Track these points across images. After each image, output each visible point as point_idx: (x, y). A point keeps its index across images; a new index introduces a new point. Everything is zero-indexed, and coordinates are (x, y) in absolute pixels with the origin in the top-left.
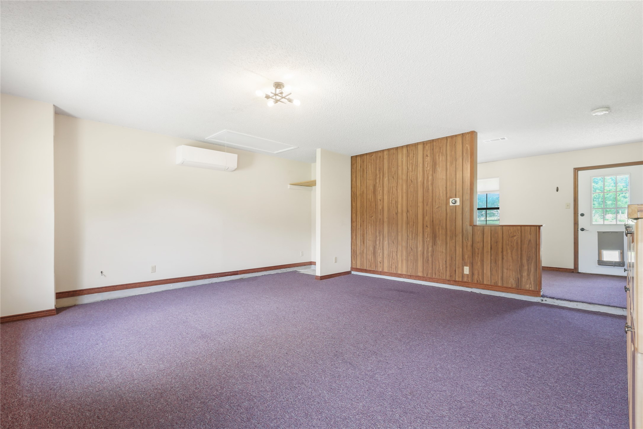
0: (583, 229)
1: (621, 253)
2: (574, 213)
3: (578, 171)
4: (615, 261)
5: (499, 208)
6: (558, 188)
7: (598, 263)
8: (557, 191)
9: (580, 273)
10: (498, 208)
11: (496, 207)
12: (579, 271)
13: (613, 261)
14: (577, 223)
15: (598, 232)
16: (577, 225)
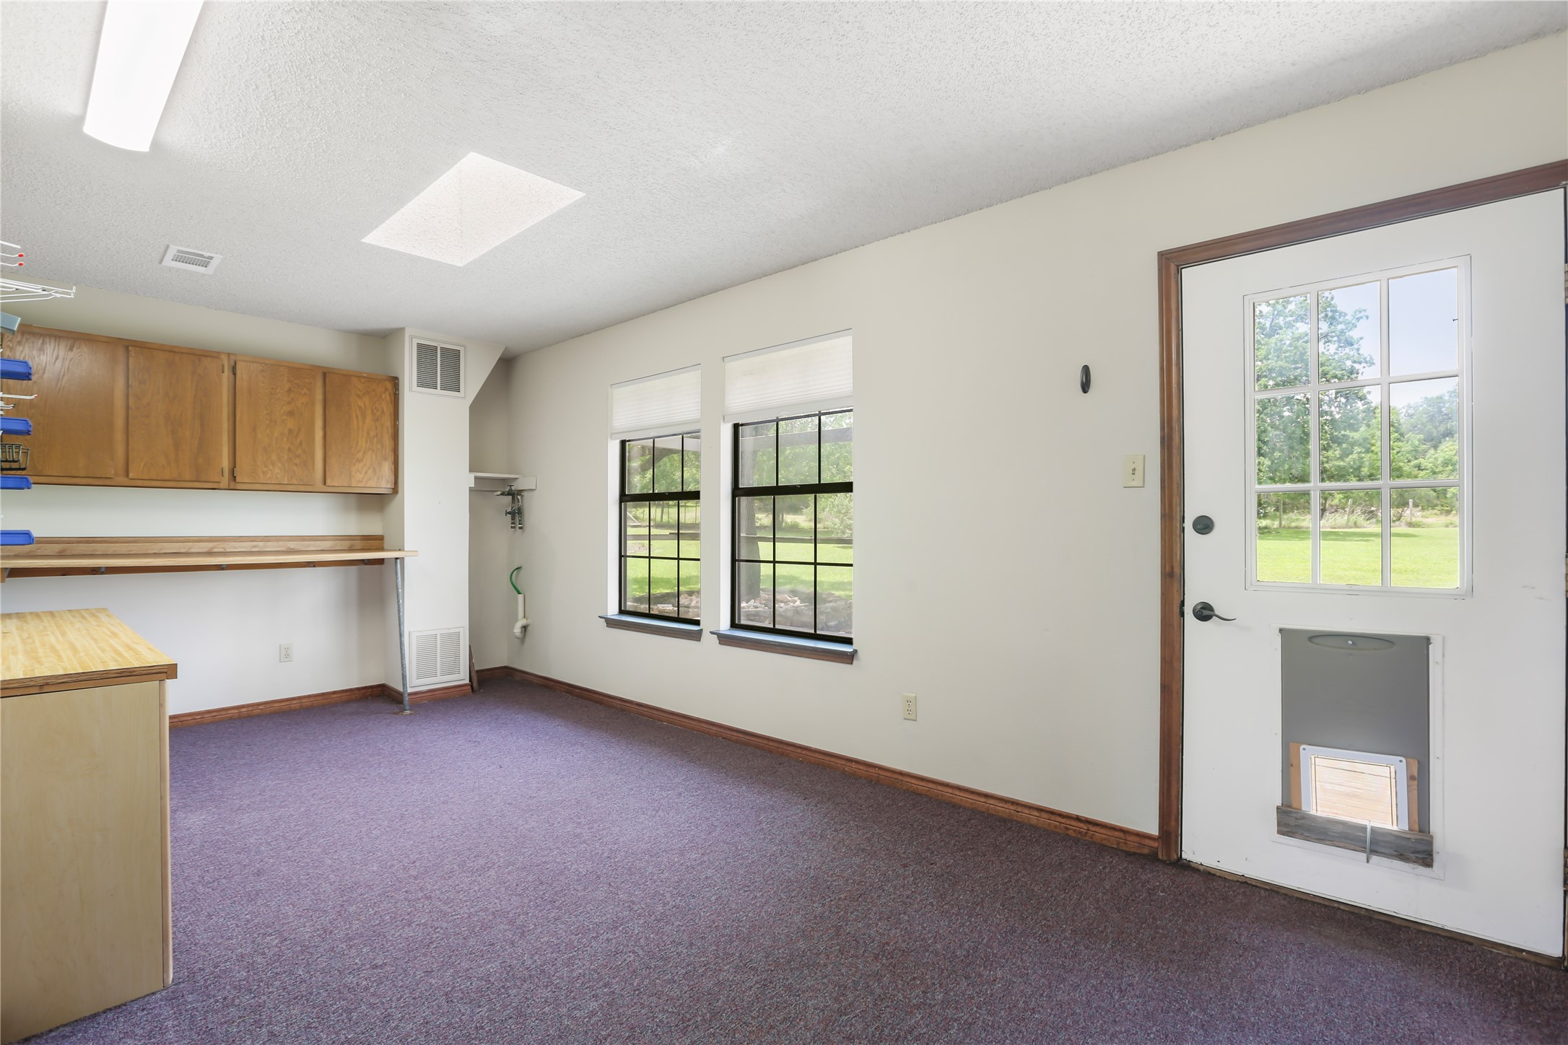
0: (1206, 613)
1: (1411, 778)
2: (1163, 516)
3: (1179, 272)
4: (1373, 829)
5: (851, 483)
6: (1086, 370)
7: (1279, 824)
8: (1085, 387)
9: (1188, 867)
10: (847, 487)
11: (838, 479)
12: (1186, 855)
13: (1364, 828)
14: (1177, 570)
15: (1281, 630)
16: (1176, 586)
